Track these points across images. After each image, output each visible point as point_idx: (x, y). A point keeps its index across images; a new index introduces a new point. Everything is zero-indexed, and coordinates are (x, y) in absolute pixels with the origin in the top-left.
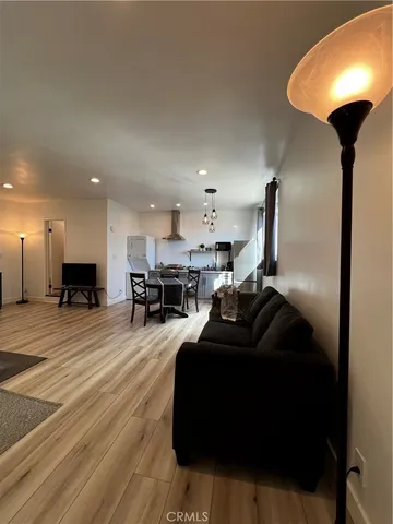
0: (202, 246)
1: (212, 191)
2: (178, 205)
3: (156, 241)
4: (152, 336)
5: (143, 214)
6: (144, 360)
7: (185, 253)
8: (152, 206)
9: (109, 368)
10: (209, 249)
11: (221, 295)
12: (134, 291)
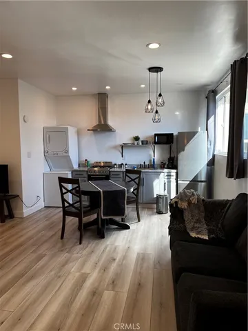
0: (137, 139)
1: (157, 69)
2: (108, 87)
3: (79, 133)
4: (94, 258)
5: (60, 99)
6: (95, 293)
7: (115, 147)
8: (74, 89)
9: (54, 308)
10: (145, 143)
11: (183, 205)
12: (64, 200)
